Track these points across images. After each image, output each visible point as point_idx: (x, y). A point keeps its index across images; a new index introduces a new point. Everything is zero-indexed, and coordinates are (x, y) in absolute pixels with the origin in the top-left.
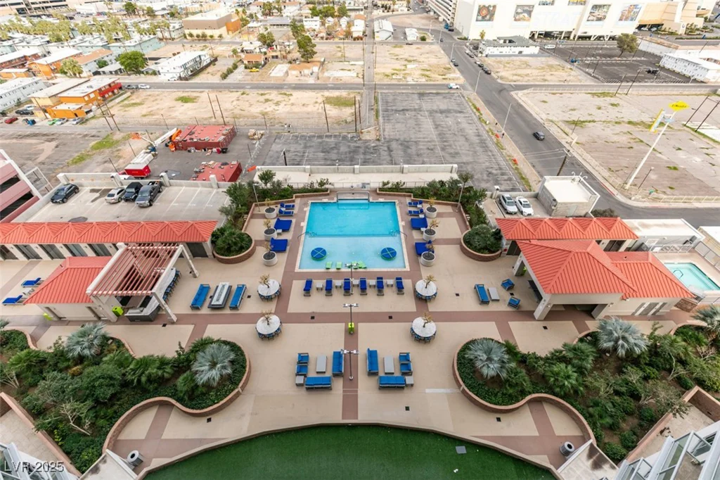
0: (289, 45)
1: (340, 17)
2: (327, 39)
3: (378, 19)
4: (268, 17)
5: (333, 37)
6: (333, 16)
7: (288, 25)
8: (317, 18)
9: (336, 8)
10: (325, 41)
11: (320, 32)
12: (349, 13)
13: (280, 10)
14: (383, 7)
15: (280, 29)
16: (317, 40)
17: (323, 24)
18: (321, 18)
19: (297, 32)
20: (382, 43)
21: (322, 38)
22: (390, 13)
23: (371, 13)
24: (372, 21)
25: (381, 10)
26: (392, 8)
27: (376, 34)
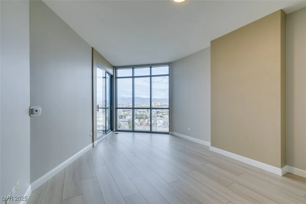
0: (126, 127)
1: (145, 119)
2: (140, 125)
3: (158, 120)
4: (121, 119)
5: (142, 125)
6: (143, 119)
7: (127, 121)
8: (138, 119)
9: (144, 116)
10: (139, 126)
11: (137, 124)
12: (148, 118)
13: (125, 117)
14: (160, 116)
15: (124, 122)
16: (137, 126)
17: (139, 121)
18: (139, 119)
19: (130, 123)
20: (159, 127)
21: (138, 125)
22: (163, 118)
23: (156, 118)
24: (157, 120)
25: (160, 117)
26: (163, 117)
27: (157, 124)
